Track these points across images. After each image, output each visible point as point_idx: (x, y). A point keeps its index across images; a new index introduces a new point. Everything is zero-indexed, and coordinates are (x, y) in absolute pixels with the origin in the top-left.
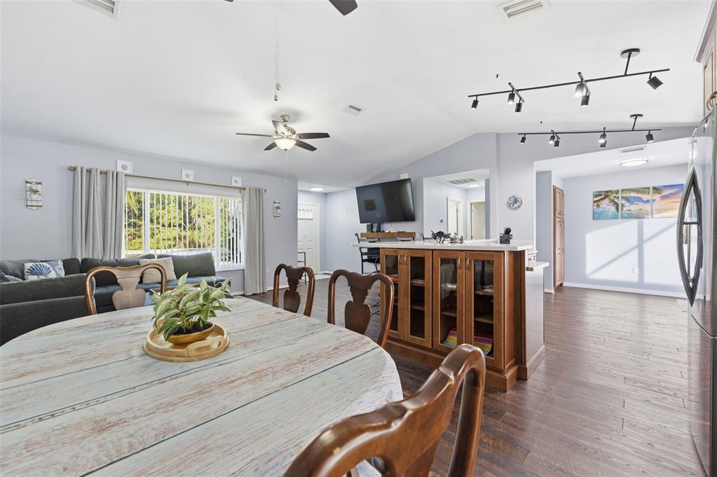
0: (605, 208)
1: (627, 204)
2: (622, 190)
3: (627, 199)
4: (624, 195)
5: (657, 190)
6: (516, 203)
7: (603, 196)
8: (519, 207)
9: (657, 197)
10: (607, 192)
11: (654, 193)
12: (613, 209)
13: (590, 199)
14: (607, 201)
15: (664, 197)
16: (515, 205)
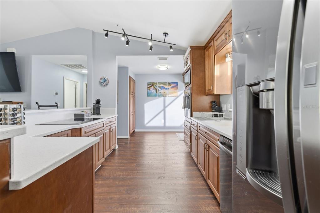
0: (152, 91)
1: (160, 90)
2: (158, 83)
3: (160, 87)
4: (159, 85)
5: (170, 84)
6: (105, 82)
7: (151, 85)
8: (107, 85)
9: (170, 87)
10: (153, 83)
11: (169, 85)
12: (155, 91)
13: (146, 86)
14: (152, 87)
15: (172, 87)
16: (104, 83)
